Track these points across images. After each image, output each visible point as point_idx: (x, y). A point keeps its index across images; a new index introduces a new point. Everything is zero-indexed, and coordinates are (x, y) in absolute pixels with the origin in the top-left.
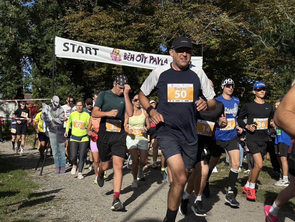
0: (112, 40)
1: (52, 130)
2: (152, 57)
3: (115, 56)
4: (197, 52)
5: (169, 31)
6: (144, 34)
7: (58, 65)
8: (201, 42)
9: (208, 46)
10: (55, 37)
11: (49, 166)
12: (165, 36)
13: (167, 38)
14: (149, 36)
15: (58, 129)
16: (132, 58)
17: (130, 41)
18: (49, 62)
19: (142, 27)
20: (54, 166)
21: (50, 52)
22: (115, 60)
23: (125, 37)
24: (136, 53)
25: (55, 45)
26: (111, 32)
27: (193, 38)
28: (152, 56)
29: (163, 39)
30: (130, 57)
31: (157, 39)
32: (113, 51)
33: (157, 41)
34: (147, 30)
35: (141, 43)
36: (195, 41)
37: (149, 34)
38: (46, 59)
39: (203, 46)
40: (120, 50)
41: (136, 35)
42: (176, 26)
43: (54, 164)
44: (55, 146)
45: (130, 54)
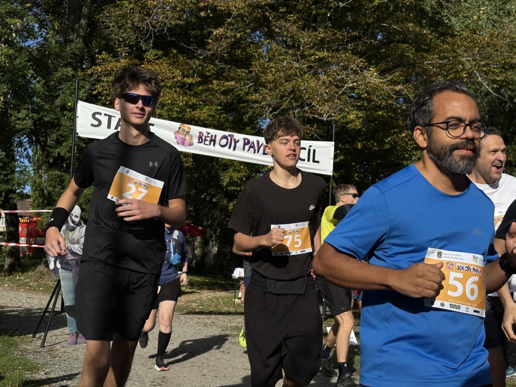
0: (176, 110)
1: (65, 266)
2: (247, 141)
3: (182, 136)
4: (324, 132)
5: (276, 96)
6: (233, 100)
7: (80, 149)
8: (330, 116)
9: (344, 123)
10: (77, 102)
11: (58, 330)
12: (270, 104)
13: (273, 108)
14: (241, 103)
15: (77, 263)
16: (213, 141)
17: (208, 111)
18: (64, 144)
19: (230, 88)
20: (66, 330)
21: (66, 126)
22: (182, 145)
23: (199, 103)
24: (219, 133)
25: (77, 115)
26: (175, 96)
27: (318, 109)
28: (247, 139)
29: (265, 109)
30: (209, 139)
31: (256, 108)
32: (180, 128)
33: (255, 113)
34: (239, 93)
35: (227, 114)
36: (321, 115)
37: (240, 100)
38: (59, 138)
39: (334, 123)
40: (192, 127)
41: (218, 102)
42: (289, 88)
43: (66, 326)
44: (70, 295)
45: (209, 133)
